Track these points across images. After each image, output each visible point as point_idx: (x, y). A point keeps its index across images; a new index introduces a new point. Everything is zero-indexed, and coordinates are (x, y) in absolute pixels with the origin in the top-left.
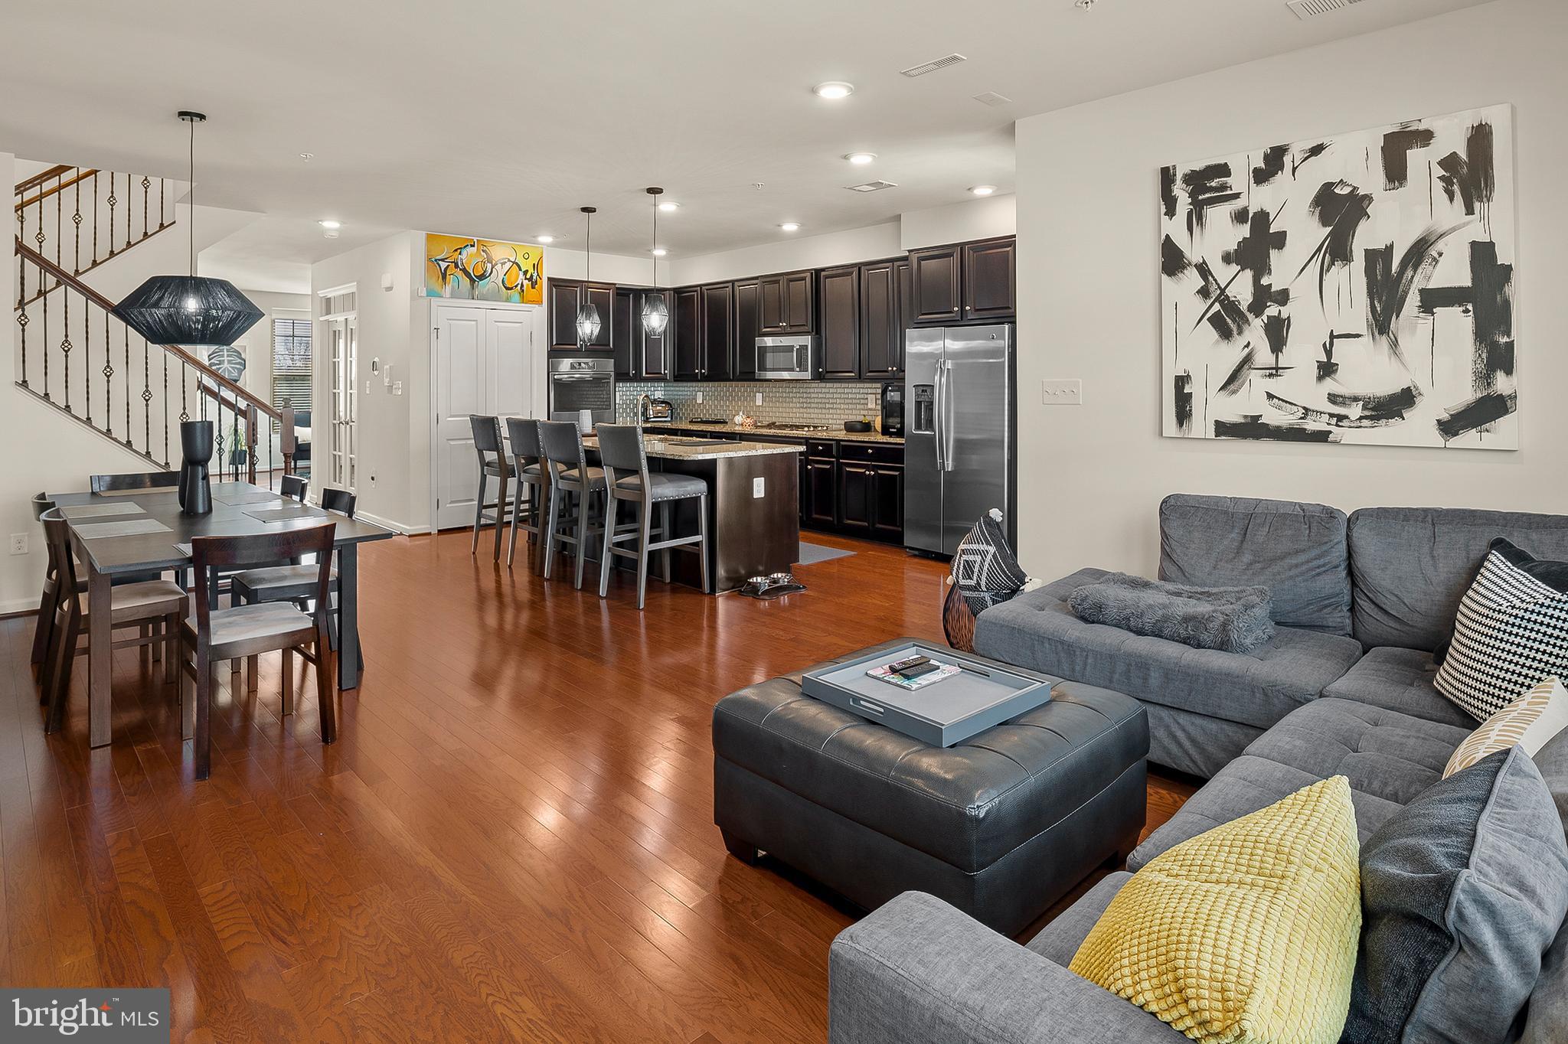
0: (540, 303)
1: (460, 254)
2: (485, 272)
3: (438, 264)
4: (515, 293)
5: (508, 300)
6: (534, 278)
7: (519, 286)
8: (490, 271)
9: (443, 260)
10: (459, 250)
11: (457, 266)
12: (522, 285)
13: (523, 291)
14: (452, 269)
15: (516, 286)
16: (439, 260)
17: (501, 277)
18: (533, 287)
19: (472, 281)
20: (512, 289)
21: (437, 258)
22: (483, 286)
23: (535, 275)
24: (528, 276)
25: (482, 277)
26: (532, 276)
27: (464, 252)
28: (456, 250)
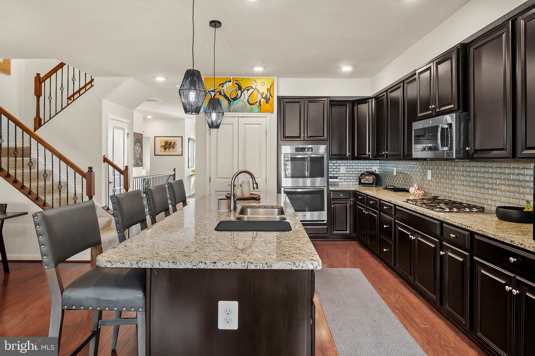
0: (272, 112)
1: (222, 87)
2: (237, 96)
3: (210, 93)
4: (255, 107)
5: (251, 111)
6: (268, 97)
7: (258, 102)
8: (240, 95)
9: (212, 91)
10: (222, 85)
11: (220, 94)
12: (260, 102)
13: (260, 105)
14: (218, 96)
15: (256, 103)
16: (211, 91)
17: (247, 97)
18: (267, 102)
19: (230, 101)
20: (253, 104)
21: (210, 90)
22: (236, 104)
23: (269, 95)
24: (264, 96)
25: (235, 99)
26: (266, 95)
27: (225, 86)
28: (220, 85)
